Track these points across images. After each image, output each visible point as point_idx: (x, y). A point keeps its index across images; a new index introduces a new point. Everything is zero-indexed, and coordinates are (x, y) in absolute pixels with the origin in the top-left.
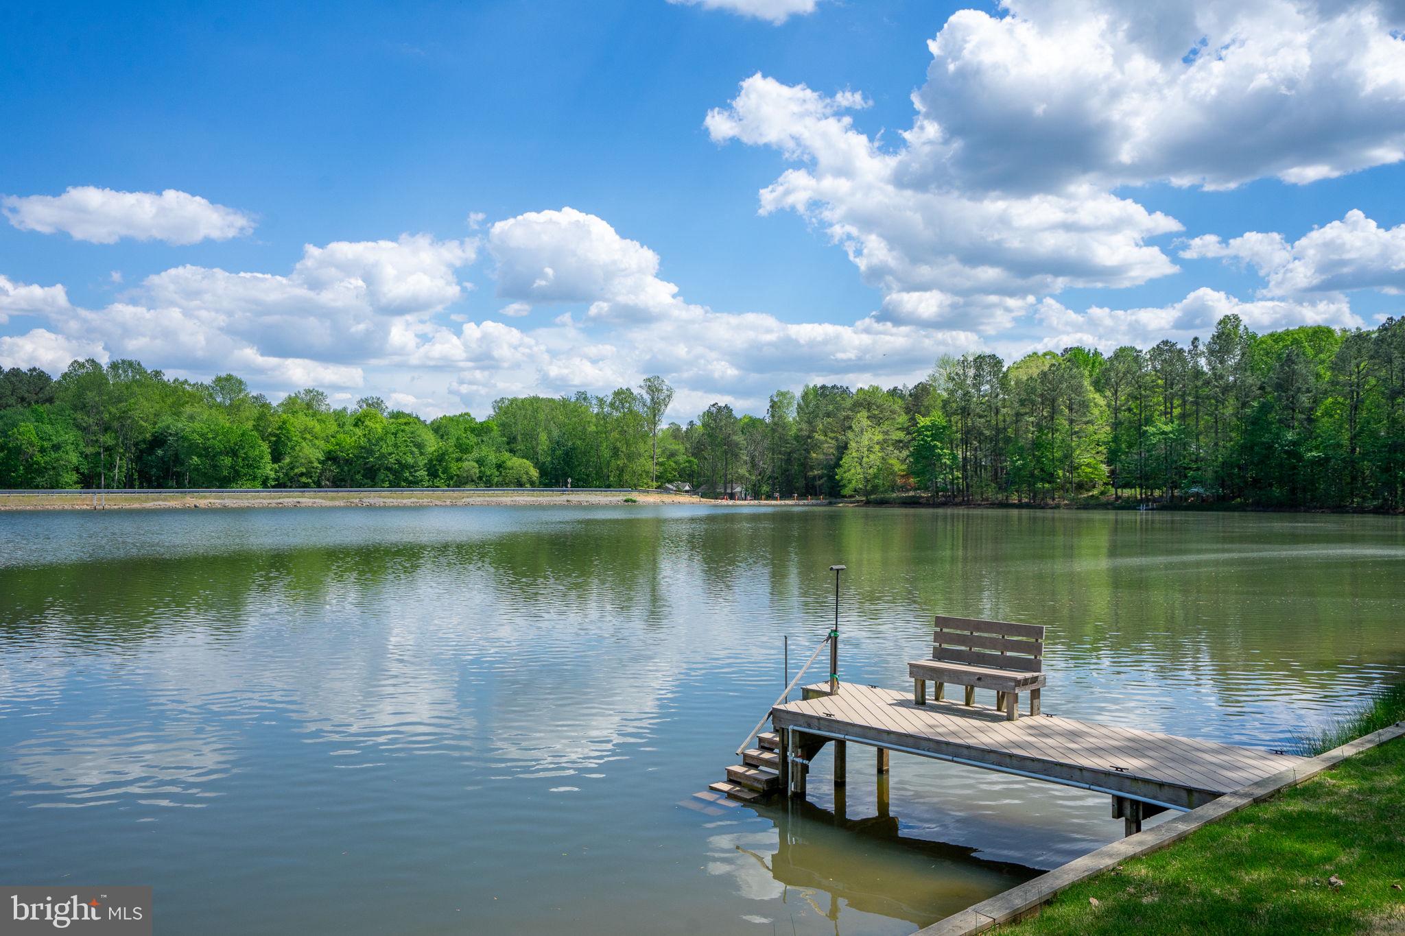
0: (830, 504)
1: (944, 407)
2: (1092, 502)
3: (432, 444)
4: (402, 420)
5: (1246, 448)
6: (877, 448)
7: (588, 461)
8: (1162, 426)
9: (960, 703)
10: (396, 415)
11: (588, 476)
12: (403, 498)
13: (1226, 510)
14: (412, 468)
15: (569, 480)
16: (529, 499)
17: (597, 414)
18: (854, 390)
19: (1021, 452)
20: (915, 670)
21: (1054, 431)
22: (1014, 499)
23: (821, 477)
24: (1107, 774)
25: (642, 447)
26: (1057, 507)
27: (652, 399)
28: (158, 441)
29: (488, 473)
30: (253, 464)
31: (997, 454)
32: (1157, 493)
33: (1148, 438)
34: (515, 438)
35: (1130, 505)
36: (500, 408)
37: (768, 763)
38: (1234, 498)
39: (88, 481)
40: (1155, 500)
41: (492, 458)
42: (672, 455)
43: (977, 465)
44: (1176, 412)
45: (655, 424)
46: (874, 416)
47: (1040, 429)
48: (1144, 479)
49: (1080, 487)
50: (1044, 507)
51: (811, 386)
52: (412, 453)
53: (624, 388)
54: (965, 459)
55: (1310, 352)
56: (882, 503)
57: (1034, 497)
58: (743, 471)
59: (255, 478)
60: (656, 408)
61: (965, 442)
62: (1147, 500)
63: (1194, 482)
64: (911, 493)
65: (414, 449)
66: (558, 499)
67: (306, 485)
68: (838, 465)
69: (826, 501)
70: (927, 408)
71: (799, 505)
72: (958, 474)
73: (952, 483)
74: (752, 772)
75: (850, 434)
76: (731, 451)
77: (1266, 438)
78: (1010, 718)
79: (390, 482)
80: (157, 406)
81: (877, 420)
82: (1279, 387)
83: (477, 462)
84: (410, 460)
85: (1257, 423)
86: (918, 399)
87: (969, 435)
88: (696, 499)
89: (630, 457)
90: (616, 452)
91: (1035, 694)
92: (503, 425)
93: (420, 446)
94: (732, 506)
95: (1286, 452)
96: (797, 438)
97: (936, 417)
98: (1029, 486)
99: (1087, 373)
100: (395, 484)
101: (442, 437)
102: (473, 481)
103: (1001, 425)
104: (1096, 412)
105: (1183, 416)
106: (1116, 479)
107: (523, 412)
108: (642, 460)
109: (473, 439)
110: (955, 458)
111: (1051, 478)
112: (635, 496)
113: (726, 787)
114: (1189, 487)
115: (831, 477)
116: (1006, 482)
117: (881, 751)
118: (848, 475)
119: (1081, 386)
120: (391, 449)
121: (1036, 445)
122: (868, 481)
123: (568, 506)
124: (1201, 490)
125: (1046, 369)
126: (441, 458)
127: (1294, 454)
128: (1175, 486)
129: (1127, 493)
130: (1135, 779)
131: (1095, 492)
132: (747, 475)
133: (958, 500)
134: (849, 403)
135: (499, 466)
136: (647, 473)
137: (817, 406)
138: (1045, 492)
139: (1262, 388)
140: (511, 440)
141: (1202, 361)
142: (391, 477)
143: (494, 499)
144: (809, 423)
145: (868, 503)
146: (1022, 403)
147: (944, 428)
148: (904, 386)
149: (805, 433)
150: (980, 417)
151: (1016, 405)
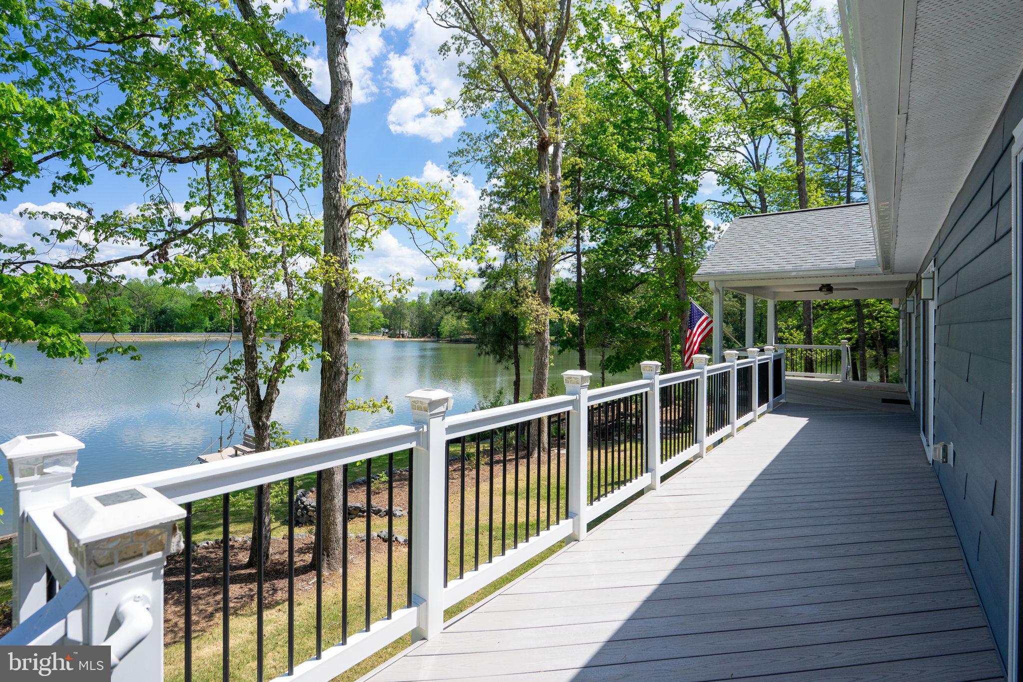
23: (434, 329)
28: (163, 312)
30: (201, 322)
39: (135, 329)
51: (435, 290)
56: (457, 341)
59: (202, 328)
67: (223, 331)
68: (439, 325)
69: (436, 340)
80: (163, 297)
96: (429, 312)
115: (437, 330)
118: (443, 329)
122: (452, 332)
132: (409, 327)
136: (366, 326)
137: (437, 299)
144: (434, 306)
145: (450, 341)
149: (432, 310)
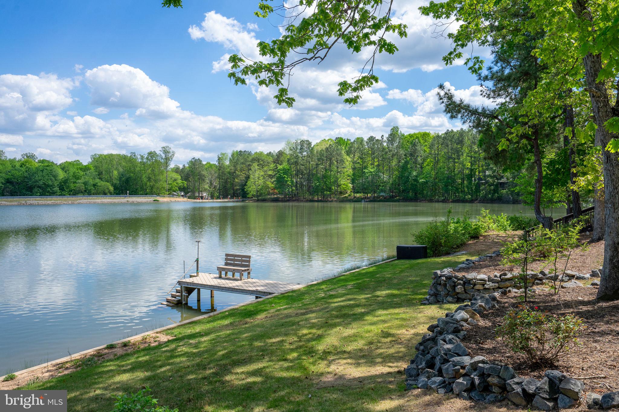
0: (243, 201)
1: (288, 161)
2: (345, 199)
3: (61, 175)
4: (46, 164)
5: (400, 178)
6: (262, 178)
7: (137, 183)
8: (371, 169)
9: (231, 277)
10: (42, 161)
11: (136, 189)
12: (47, 201)
13: (393, 201)
14: (52, 186)
15: (128, 192)
16: (109, 200)
17: (141, 162)
18: (253, 153)
19: (318, 179)
20: (219, 268)
21: (331, 171)
22: (316, 198)
23: (239, 190)
24: (254, 291)
25: (161, 177)
26: (332, 201)
27: (166, 156)
29: (89, 189)
31: (309, 180)
32: (369, 195)
33: (365, 174)
34: (102, 173)
35: (358, 200)
36: (94, 158)
37: (178, 296)
38: (396, 197)
40: (368, 198)
41: (91, 182)
42: (175, 180)
43: (302, 185)
44: (376, 164)
45: (167, 167)
46: (261, 164)
47: (326, 170)
48: (364, 190)
49: (341, 193)
50: (326, 201)
51: (235, 151)
52: (51, 179)
53: (153, 151)
54: (297, 182)
55: (422, 141)
56: (264, 200)
57: (324, 197)
58: (207, 187)
60: (167, 160)
61: (297, 175)
62: (365, 198)
63: (382, 191)
64: (275, 196)
65: (52, 178)
66: (123, 200)
68: (245, 185)
69: (241, 200)
70: (281, 161)
71: (230, 202)
72: (294, 188)
73: (292, 192)
74: (173, 299)
75: (251, 172)
76: (201, 178)
77: (406, 174)
78: (241, 280)
79: (40, 193)
81: (262, 166)
82: (411, 155)
83: (84, 184)
84: (50, 183)
85: (404, 168)
86: (279, 157)
87: (298, 172)
88: (185, 199)
89: (156, 181)
90: (149, 179)
91: (249, 273)
92: (96, 167)
93: (55, 176)
94: (202, 202)
95: (413, 180)
96: (229, 173)
97: (285, 165)
98: (321, 192)
99: (344, 148)
100: (42, 194)
101: (66, 172)
102: (82, 192)
103: (311, 168)
104: (347, 163)
105: (378, 166)
106: (355, 190)
107: (105, 161)
108: (161, 183)
109: (82, 173)
110: (292, 182)
111: (330, 189)
112: (158, 198)
113: (166, 303)
114: (380, 193)
115: (243, 190)
116: (313, 191)
117: (211, 291)
118: (250, 189)
119: (341, 153)
120: (40, 178)
121: (324, 177)
122: (258, 191)
123: (127, 203)
124: (384, 194)
125: (328, 146)
126: (66, 181)
127: (416, 180)
128: (375, 192)
129: (358, 195)
130: (260, 292)
131: (347, 195)
132: (208, 188)
133: (294, 199)
134: (251, 158)
135: (94, 185)
136: (164, 188)
137: (238, 160)
138: (328, 195)
139: (405, 155)
140: (100, 174)
141: (385, 144)
142: (41, 191)
143: (93, 201)
144: (235, 166)
145: (258, 200)
146: (319, 160)
147: (288, 169)
148: (274, 151)
149: (233, 171)
150: (303, 165)
151: (316, 160)
